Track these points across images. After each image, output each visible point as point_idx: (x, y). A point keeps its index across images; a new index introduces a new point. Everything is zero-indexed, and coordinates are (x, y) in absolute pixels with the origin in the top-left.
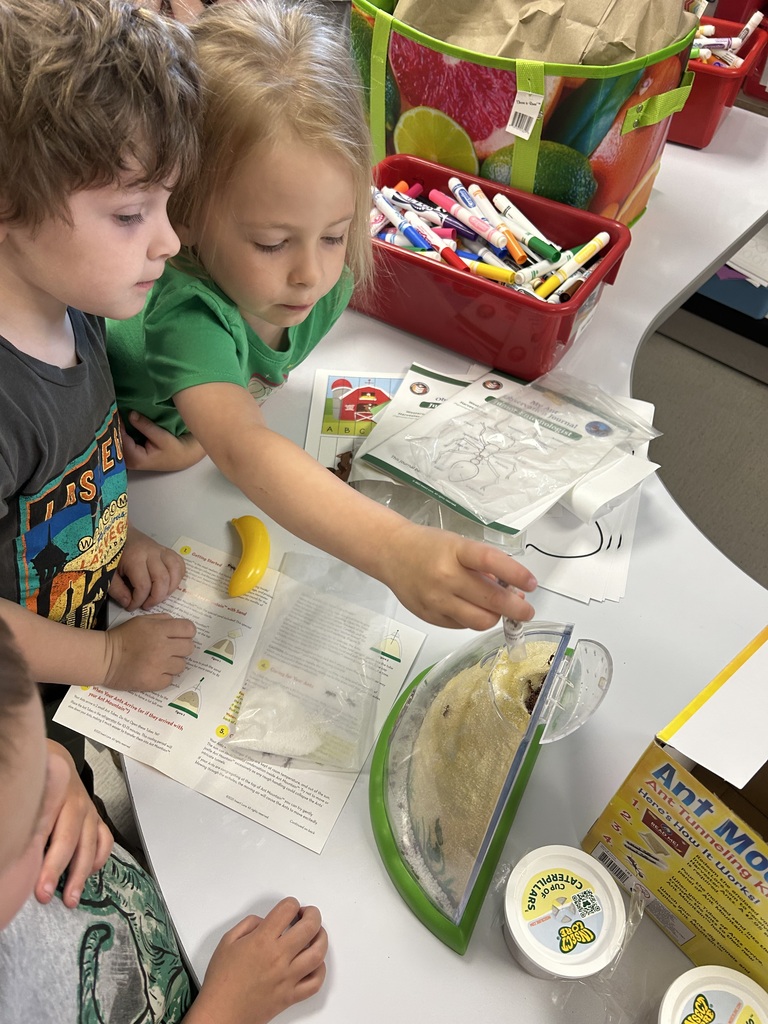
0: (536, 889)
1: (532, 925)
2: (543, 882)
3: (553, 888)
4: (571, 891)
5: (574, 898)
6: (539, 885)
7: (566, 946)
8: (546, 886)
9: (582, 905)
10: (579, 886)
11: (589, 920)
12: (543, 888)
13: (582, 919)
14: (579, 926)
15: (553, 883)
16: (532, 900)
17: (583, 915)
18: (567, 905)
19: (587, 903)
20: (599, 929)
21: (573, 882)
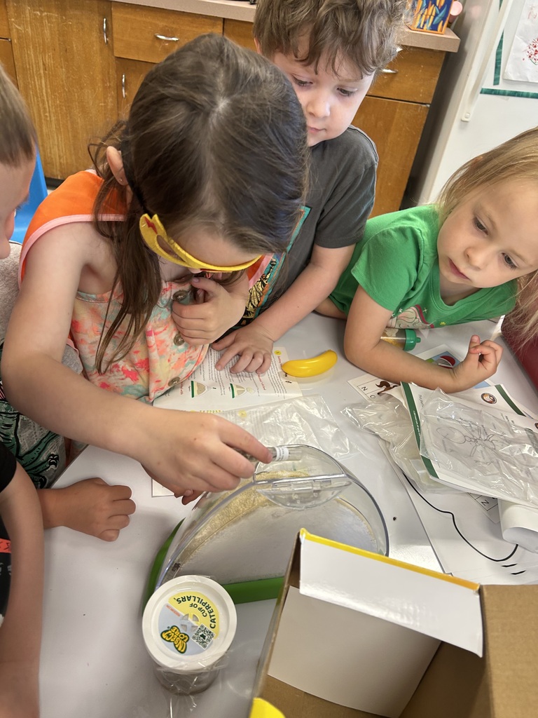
0: (192, 599)
1: (168, 606)
2: (200, 601)
3: (200, 609)
4: (206, 622)
5: (202, 626)
6: (197, 599)
7: (167, 635)
8: (198, 604)
9: (200, 634)
10: (213, 626)
11: (193, 644)
12: (196, 602)
13: (191, 638)
14: (185, 638)
15: (204, 608)
16: (184, 599)
17: (194, 638)
18: (195, 623)
19: (204, 637)
20: (192, 654)
21: (213, 621)
